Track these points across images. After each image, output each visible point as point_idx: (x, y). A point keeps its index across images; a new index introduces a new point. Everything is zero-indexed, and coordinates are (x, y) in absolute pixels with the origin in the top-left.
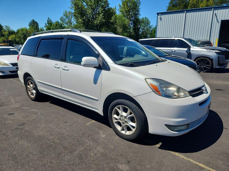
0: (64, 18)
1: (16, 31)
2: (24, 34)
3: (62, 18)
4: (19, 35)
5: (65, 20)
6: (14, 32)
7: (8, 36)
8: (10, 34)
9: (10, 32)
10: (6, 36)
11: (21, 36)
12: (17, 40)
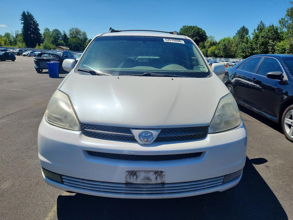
0: (286, 19)
1: (218, 42)
2: (225, 45)
3: (282, 19)
4: (219, 47)
5: (287, 22)
6: (216, 43)
7: (209, 47)
8: (211, 46)
9: (212, 42)
10: (207, 48)
11: (221, 47)
12: (217, 52)
